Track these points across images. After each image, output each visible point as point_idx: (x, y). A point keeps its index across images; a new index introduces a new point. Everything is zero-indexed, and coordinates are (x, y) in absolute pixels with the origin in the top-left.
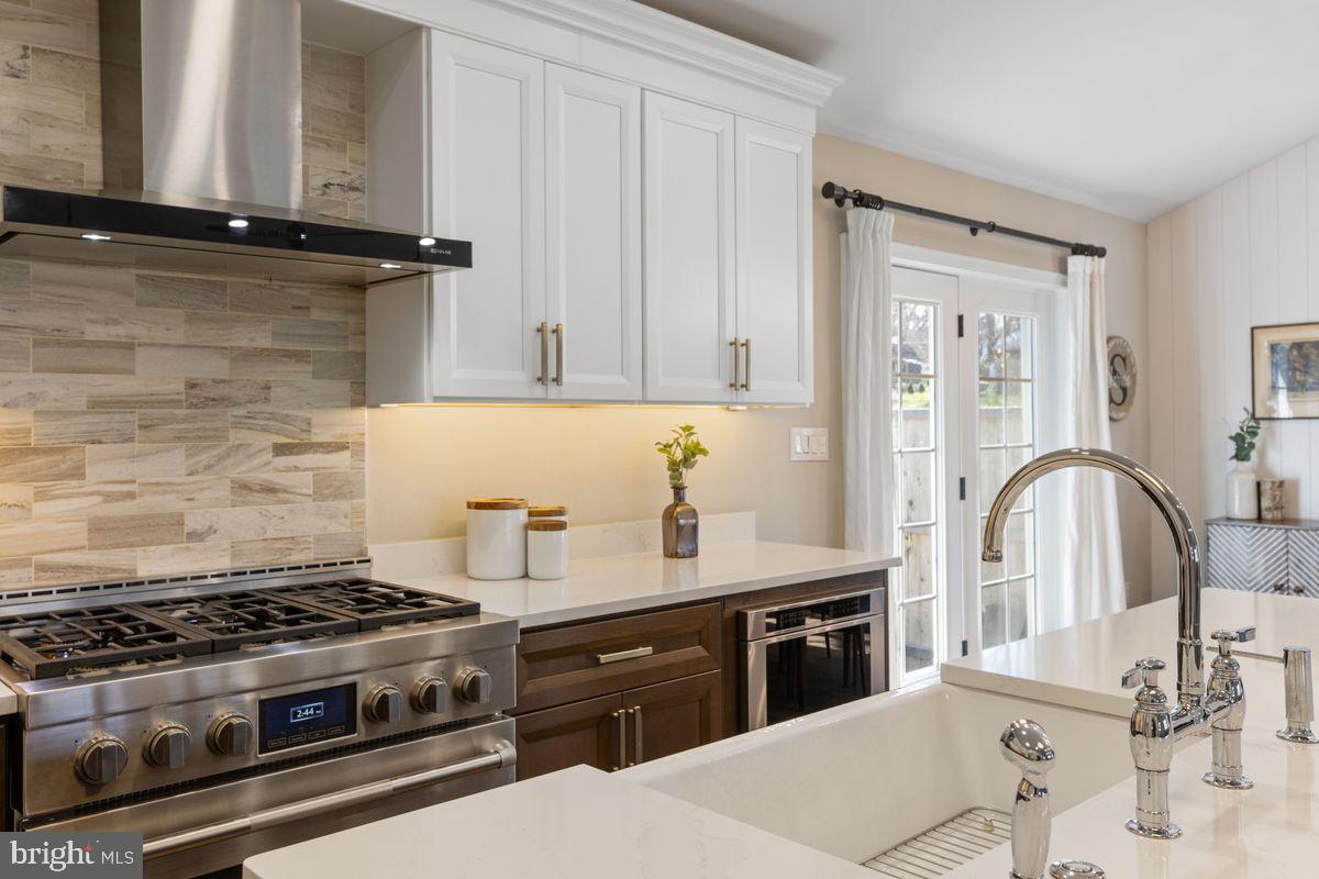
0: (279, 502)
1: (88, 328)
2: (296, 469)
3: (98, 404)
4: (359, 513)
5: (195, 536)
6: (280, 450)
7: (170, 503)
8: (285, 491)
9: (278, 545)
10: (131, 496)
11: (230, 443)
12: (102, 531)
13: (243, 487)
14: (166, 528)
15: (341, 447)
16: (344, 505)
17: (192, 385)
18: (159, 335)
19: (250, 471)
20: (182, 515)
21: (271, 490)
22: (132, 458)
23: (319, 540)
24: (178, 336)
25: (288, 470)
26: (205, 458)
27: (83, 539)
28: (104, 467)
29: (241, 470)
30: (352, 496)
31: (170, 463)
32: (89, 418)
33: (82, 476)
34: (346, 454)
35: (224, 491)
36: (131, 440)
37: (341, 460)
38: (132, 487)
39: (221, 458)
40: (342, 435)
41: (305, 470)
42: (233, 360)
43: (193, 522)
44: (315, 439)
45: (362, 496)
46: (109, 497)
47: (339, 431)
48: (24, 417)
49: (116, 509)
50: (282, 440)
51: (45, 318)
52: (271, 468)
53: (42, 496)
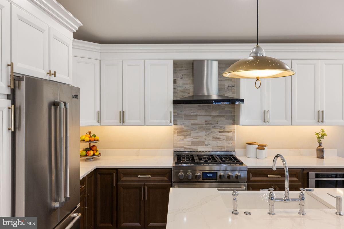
0: (220, 140)
1: (191, 113)
2: (223, 135)
3: (192, 125)
4: (234, 143)
5: (206, 145)
6: (220, 132)
7: (202, 140)
8: (221, 139)
9: (220, 148)
10: (197, 138)
11: (211, 131)
12: (193, 143)
13: (214, 138)
14: (202, 144)
15: (231, 132)
16: (232, 142)
17: (206, 122)
18: (201, 114)
19: (215, 135)
20: (204, 142)
21: (218, 138)
22: (197, 133)
23: (227, 147)
24: (204, 114)
25: (221, 135)
26: (208, 133)
27: (190, 144)
28: (193, 134)
29: (214, 135)
30: (233, 140)
31: (203, 134)
32: (191, 127)
33: (190, 135)
34: (232, 133)
35: (211, 138)
36: (197, 130)
37: (231, 134)
38: (197, 137)
39: (210, 133)
40: (231, 130)
41: (224, 135)
42: (212, 117)
43: (206, 143)
44: (226, 130)
45: (235, 140)
46: (194, 138)
47: (230, 129)
48: (183, 127)
49: (195, 140)
50: (220, 130)
51: (185, 112)
52: (219, 135)
53: (185, 138)
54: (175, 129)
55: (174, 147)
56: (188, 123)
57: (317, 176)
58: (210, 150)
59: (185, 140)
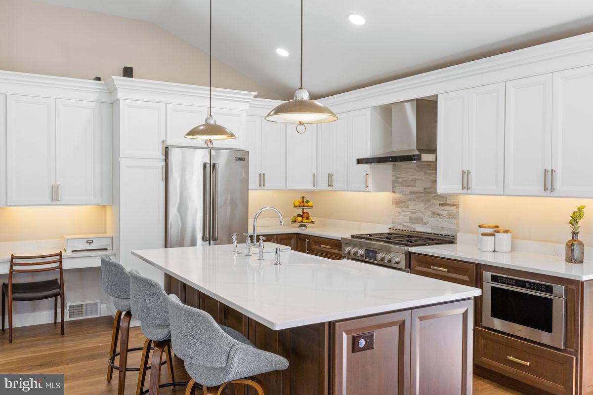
0: (440, 218)
1: (409, 177)
2: (444, 210)
3: (411, 193)
4: (457, 223)
5: (425, 223)
6: (441, 205)
7: (420, 215)
8: (441, 215)
9: (440, 228)
10: (415, 213)
11: (432, 202)
12: (412, 220)
13: (433, 213)
14: (419, 221)
15: (454, 205)
16: (455, 221)
17: (425, 189)
18: (420, 178)
20: (423, 218)
21: (439, 215)
22: (416, 204)
23: (448, 229)
24: (422, 178)
25: (442, 210)
26: (427, 206)
27: (408, 220)
28: (411, 205)
29: (433, 209)
30: (456, 218)
31: (421, 206)
32: (410, 196)
33: (408, 208)
34: (455, 207)
35: (430, 214)
36: (415, 201)
37: (453, 209)
38: (415, 211)
39: (430, 206)
41: (446, 211)
42: (432, 183)
43: (425, 220)
44: (448, 203)
45: (458, 219)
46: (413, 213)
47: (453, 201)
48: (400, 195)
49: (413, 215)
50: (441, 202)
51: (404, 176)
52: (439, 209)
53: (403, 211)
54: (393, 199)
55: (393, 223)
56: (407, 190)
57: (495, 279)
58: (429, 231)
59: (403, 213)
